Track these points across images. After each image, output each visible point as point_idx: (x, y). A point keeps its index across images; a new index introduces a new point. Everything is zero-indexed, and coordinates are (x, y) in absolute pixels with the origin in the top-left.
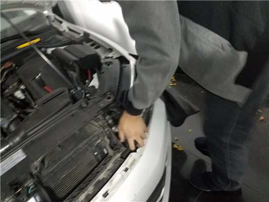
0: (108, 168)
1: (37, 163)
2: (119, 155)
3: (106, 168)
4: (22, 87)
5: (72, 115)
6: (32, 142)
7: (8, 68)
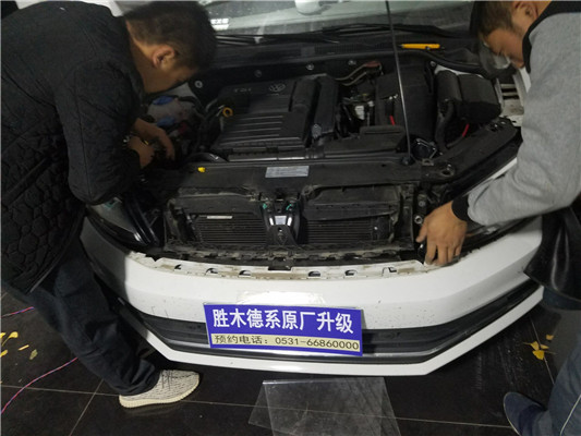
0: (374, 251)
1: (311, 188)
2: (398, 248)
3: (372, 249)
4: (371, 104)
5: (383, 165)
6: (323, 166)
7: (370, 68)
